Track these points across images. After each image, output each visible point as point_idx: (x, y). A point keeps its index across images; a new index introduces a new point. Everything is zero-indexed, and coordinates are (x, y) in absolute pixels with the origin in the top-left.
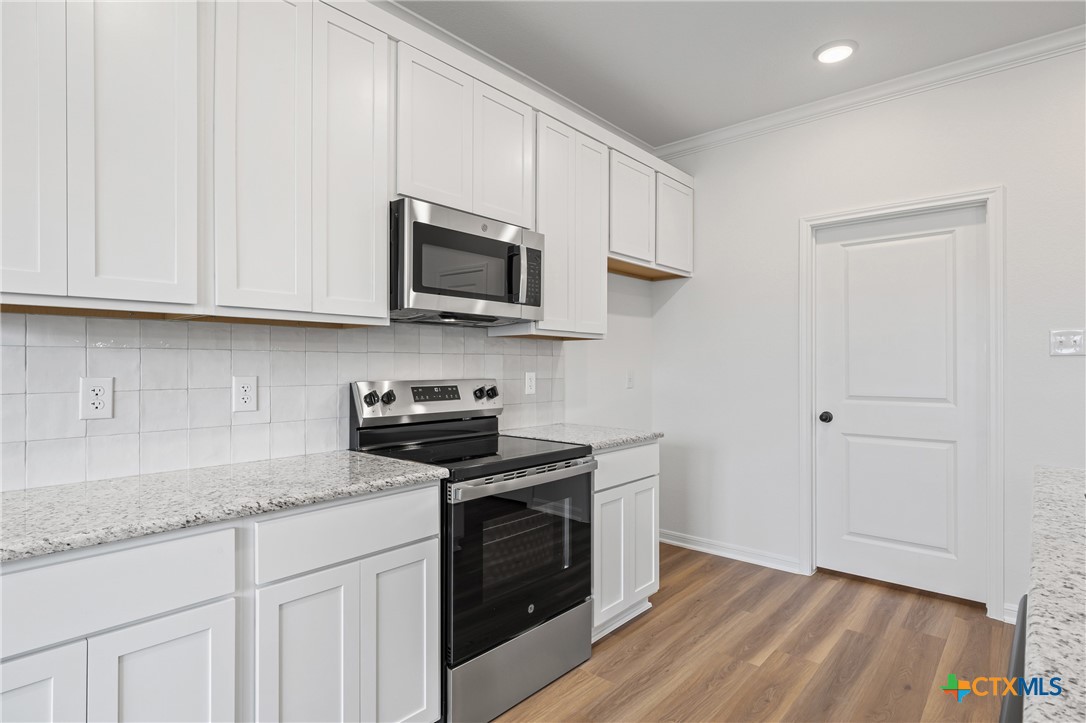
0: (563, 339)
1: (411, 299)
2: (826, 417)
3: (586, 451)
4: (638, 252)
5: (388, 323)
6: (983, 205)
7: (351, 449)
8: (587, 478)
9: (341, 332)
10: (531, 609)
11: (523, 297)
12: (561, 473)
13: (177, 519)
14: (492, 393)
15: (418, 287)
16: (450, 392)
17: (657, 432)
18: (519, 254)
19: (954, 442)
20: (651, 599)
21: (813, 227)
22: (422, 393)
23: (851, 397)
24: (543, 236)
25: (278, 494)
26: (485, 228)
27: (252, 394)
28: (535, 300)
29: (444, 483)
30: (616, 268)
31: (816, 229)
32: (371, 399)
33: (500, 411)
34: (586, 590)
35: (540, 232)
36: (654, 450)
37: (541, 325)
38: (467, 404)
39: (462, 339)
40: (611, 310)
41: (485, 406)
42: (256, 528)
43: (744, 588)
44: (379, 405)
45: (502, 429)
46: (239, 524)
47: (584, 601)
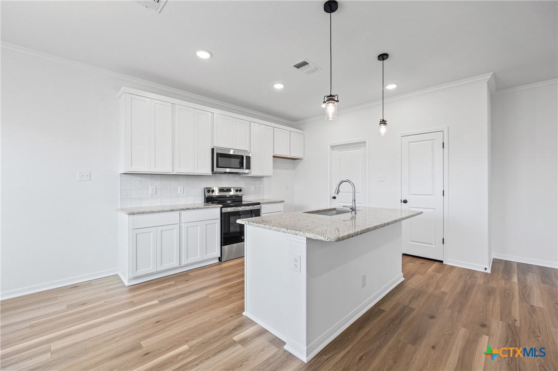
1: (216, 169)
2: (334, 198)
3: (259, 204)
5: (211, 175)
6: (365, 142)
7: (204, 203)
8: (260, 209)
9: (202, 176)
10: (243, 238)
11: (245, 167)
12: (255, 207)
13: (170, 209)
14: (240, 190)
15: (218, 166)
16: (229, 190)
17: (282, 200)
18: (243, 157)
21: (331, 146)
22: (222, 190)
25: (187, 207)
27: (182, 189)
28: (248, 167)
29: (221, 208)
30: (274, 157)
31: (332, 147)
32: (208, 192)
33: (243, 195)
35: (247, 151)
36: (282, 205)
37: (251, 174)
38: (234, 193)
39: (233, 177)
41: (238, 193)
42: (183, 212)
44: (211, 192)
46: (180, 211)
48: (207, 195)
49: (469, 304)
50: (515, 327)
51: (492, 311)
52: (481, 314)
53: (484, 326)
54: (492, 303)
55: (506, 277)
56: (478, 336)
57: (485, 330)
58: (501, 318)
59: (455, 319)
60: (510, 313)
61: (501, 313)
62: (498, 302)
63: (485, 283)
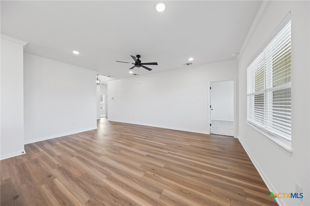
49: (32, 173)
50: (61, 167)
51: (46, 168)
52: (43, 173)
53: (50, 176)
54: (42, 165)
55: (36, 151)
56: (52, 182)
57: (52, 177)
58: (53, 168)
59: (33, 185)
60: (54, 163)
61: (51, 166)
62: (45, 163)
63: (29, 159)
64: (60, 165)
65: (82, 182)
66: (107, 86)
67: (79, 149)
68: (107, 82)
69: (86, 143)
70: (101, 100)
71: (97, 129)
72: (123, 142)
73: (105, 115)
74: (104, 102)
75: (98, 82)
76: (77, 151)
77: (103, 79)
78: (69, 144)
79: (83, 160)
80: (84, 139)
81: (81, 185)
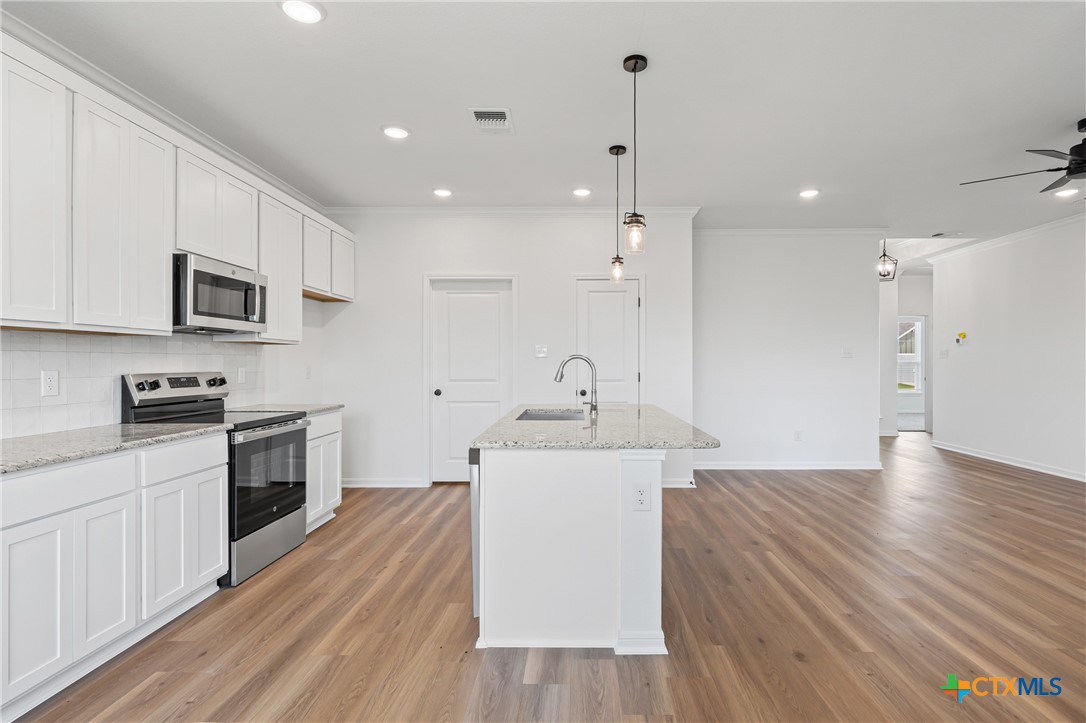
0: (263, 343)
1: (192, 320)
2: (438, 393)
3: (302, 415)
4: (321, 287)
5: (171, 334)
6: (510, 281)
7: (123, 422)
8: (303, 432)
9: (114, 338)
10: (275, 509)
11: (258, 317)
12: (290, 427)
14: (223, 382)
15: (196, 312)
16: (192, 382)
17: (341, 403)
18: (255, 290)
19: (498, 402)
20: (335, 511)
21: (430, 281)
22: (175, 382)
23: (451, 380)
24: (266, 277)
26: (234, 273)
27: (55, 383)
28: (262, 320)
29: (228, 432)
30: (307, 295)
31: (432, 282)
32: (140, 387)
34: (303, 500)
35: (263, 272)
36: (339, 415)
37: (263, 335)
38: (203, 390)
39: (195, 343)
40: (304, 324)
41: (215, 391)
43: (391, 499)
44: (147, 390)
45: (227, 407)
46: (137, 451)
47: (300, 507)
48: (137, 397)
49: (720, 525)
51: (744, 527)
52: (740, 533)
53: (755, 543)
54: (736, 520)
55: (714, 489)
56: (764, 555)
57: (760, 546)
58: (758, 531)
60: (759, 524)
61: (752, 526)
62: (739, 518)
63: (706, 500)
64: (774, 532)
65: (829, 579)
66: (932, 274)
67: (818, 511)
68: (930, 261)
69: (838, 504)
70: (906, 344)
71: (879, 471)
72: (997, 539)
73: (921, 424)
74: (918, 356)
75: (889, 267)
76: (811, 514)
77: (910, 249)
78: (786, 492)
79: (831, 540)
80: (832, 490)
81: (830, 583)
